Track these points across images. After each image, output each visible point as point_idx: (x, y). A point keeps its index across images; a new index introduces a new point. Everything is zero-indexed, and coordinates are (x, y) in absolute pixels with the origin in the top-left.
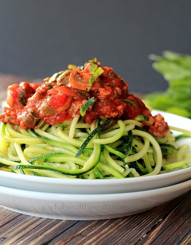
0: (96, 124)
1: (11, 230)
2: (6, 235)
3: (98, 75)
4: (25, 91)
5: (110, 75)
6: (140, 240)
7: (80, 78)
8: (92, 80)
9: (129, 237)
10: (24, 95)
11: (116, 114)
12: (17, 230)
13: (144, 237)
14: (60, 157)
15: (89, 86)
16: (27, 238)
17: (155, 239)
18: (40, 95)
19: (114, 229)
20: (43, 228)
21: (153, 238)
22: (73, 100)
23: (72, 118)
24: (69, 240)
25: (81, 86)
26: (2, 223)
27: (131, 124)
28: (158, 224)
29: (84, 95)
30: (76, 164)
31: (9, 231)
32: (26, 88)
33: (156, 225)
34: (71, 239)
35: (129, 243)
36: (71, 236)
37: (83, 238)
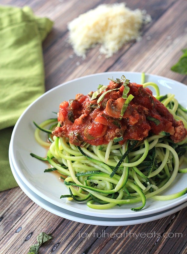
0: (126, 145)
1: (64, 232)
2: (60, 239)
3: (129, 101)
4: (73, 111)
5: (140, 93)
6: (154, 245)
7: (114, 107)
8: (124, 109)
9: (147, 242)
10: (72, 114)
11: (142, 138)
12: (68, 232)
13: (157, 241)
14: (98, 176)
15: (121, 116)
16: (74, 244)
17: (165, 244)
18: (84, 120)
19: (138, 230)
20: (87, 229)
21: (164, 243)
22: (108, 129)
23: (108, 142)
24: (104, 245)
25: (115, 115)
26: (59, 222)
27: (155, 139)
28: (171, 222)
29: (117, 124)
30: (110, 183)
31: (63, 233)
32: (74, 108)
33: (169, 224)
34: (105, 244)
35: (146, 249)
36: (106, 240)
37: (114, 242)
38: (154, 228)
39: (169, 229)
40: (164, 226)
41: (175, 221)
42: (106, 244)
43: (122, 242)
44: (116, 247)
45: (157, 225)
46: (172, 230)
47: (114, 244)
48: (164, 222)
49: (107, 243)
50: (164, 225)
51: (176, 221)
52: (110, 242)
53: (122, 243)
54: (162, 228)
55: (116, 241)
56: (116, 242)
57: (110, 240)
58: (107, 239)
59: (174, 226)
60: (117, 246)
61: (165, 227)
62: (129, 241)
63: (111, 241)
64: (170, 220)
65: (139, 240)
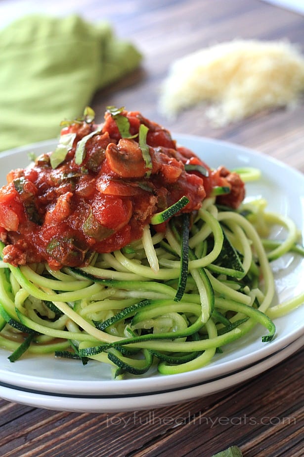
4: (33, 199)
7: (126, 157)
19: (86, 433)
28: (165, 434)
30: (180, 314)
36: (10, 436)
37: (24, 444)
38: (123, 436)
39: (153, 444)
40: (146, 436)
41: (176, 432)
42: (6, 444)
43: (42, 447)
44: (22, 454)
45: (132, 431)
46: (158, 448)
47: (22, 446)
48: (150, 430)
49: (9, 441)
50: (148, 435)
51: (179, 433)
52: (15, 442)
53: (40, 449)
54: (138, 441)
55: (30, 443)
56: (29, 445)
57: (19, 437)
58: (13, 435)
59: (169, 441)
60: (24, 453)
61: (148, 440)
62: (56, 449)
63: (19, 440)
64: (165, 429)
65: (78, 453)
